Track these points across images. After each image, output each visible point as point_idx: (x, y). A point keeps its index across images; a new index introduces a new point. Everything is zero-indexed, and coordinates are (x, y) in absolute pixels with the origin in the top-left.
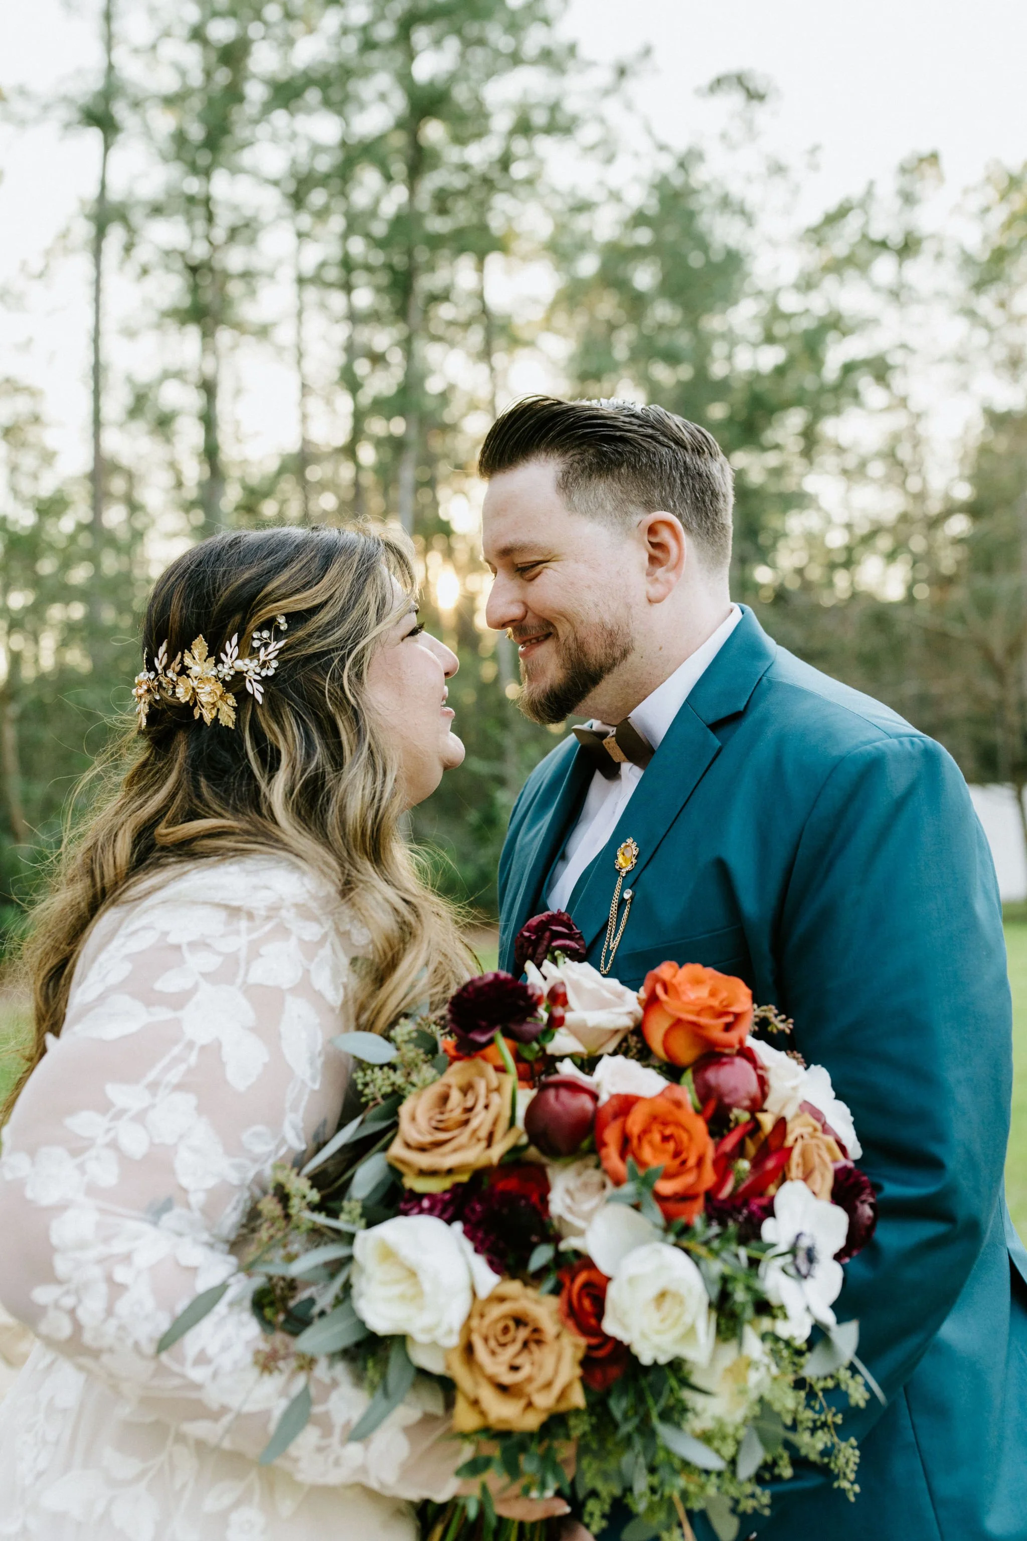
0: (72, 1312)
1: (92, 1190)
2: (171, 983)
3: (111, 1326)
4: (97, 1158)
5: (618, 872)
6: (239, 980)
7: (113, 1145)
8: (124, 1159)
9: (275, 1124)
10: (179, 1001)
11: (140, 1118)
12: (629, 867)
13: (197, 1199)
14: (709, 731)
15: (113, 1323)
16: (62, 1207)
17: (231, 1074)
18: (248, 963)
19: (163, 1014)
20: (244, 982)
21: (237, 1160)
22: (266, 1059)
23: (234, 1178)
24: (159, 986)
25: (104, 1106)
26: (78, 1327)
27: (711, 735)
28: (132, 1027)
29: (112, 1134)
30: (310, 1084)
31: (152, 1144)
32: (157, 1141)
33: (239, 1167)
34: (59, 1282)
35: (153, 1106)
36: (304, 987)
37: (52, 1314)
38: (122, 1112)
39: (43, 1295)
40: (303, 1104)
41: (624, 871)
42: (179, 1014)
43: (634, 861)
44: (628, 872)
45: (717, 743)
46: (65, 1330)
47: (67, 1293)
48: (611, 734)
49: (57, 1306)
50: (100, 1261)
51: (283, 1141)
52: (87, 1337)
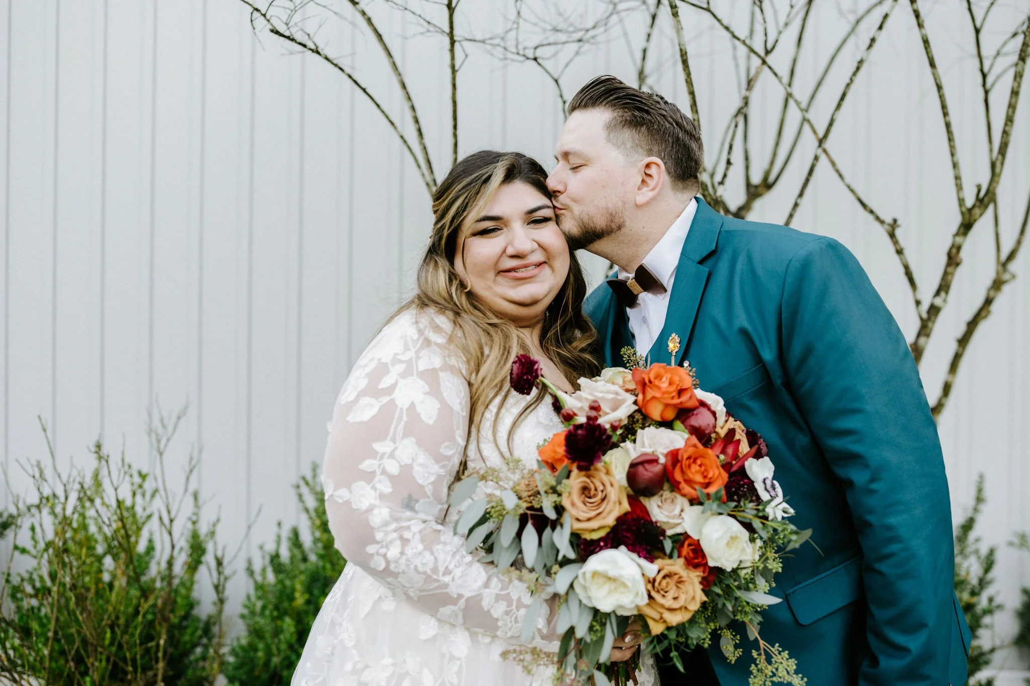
0: (385, 556)
1: (382, 497)
2: (386, 383)
3: (403, 561)
4: (380, 481)
5: (671, 353)
6: (415, 372)
7: (384, 472)
8: (392, 478)
9: (452, 439)
10: (391, 389)
11: (392, 455)
12: (677, 350)
13: (429, 490)
14: (699, 265)
15: (404, 557)
16: (371, 509)
17: (423, 417)
18: (416, 362)
19: (385, 399)
20: (417, 372)
21: (441, 464)
22: (439, 406)
23: (442, 472)
24: (380, 387)
25: (374, 455)
26: (388, 562)
27: (701, 267)
28: (375, 410)
29: (381, 467)
30: (461, 413)
31: (401, 466)
32: (402, 464)
33: (444, 466)
34: (377, 542)
35: (396, 448)
36: (446, 367)
37: (376, 558)
38: (384, 454)
39: (371, 549)
40: (461, 424)
41: (674, 352)
42: (392, 396)
43: (679, 345)
44: (676, 352)
45: (707, 270)
46: (382, 566)
47: (382, 547)
48: (631, 278)
49: (378, 553)
50: (395, 531)
51: (458, 444)
52: (392, 567)
